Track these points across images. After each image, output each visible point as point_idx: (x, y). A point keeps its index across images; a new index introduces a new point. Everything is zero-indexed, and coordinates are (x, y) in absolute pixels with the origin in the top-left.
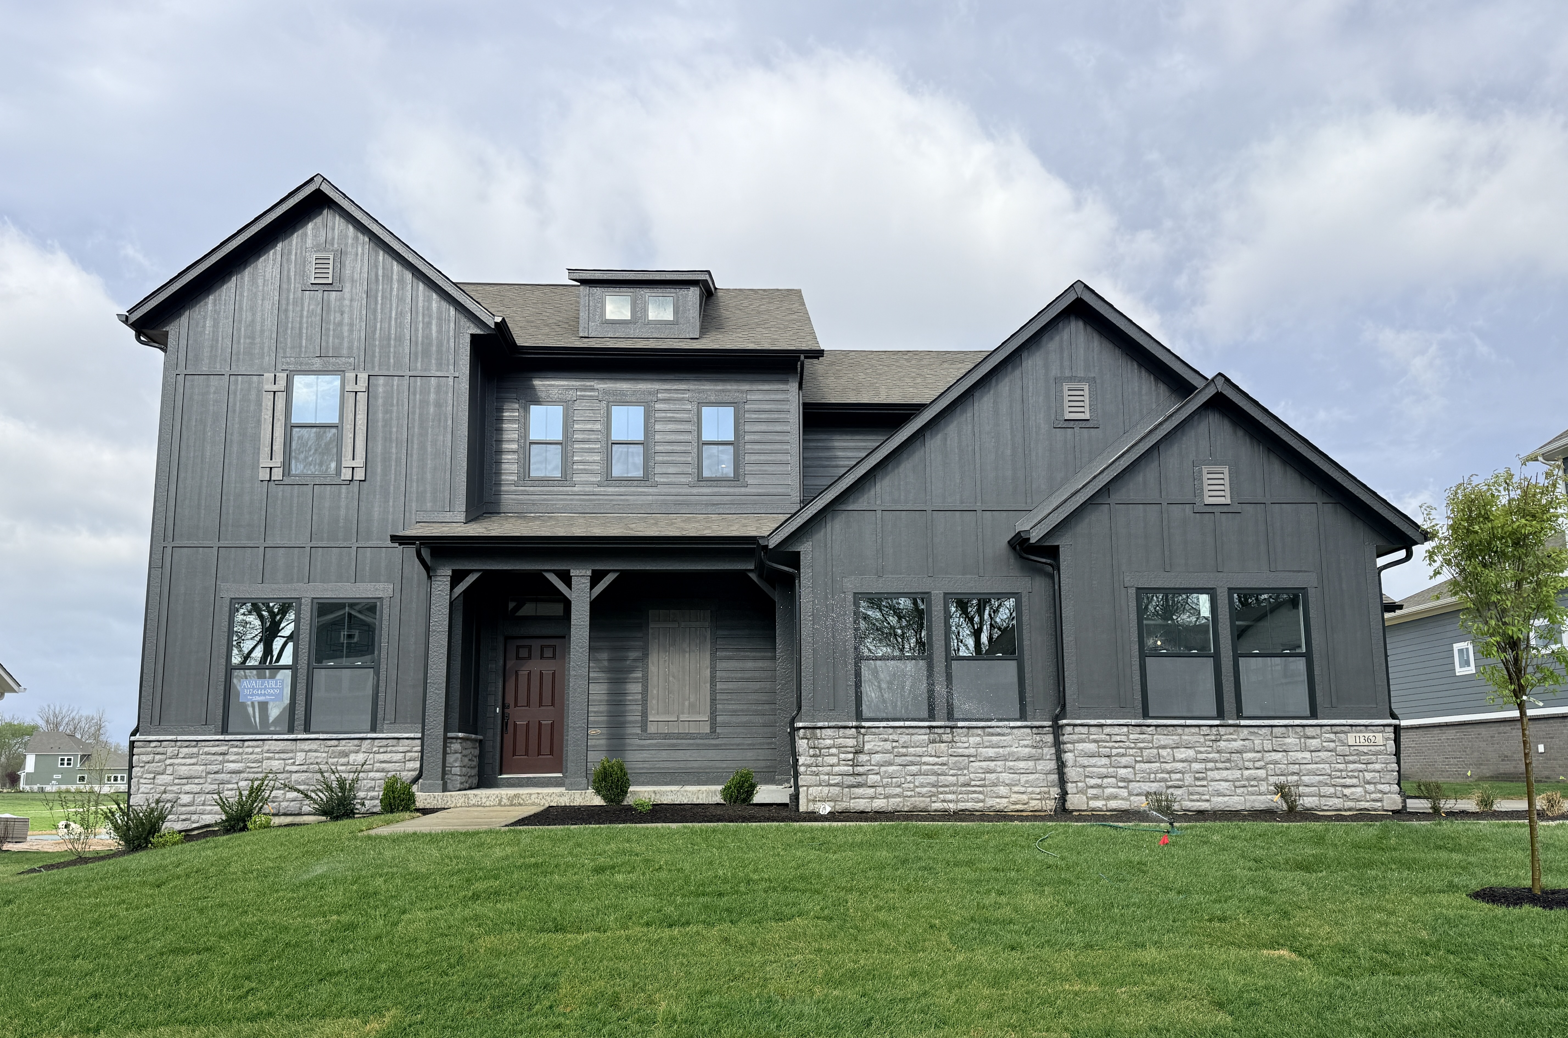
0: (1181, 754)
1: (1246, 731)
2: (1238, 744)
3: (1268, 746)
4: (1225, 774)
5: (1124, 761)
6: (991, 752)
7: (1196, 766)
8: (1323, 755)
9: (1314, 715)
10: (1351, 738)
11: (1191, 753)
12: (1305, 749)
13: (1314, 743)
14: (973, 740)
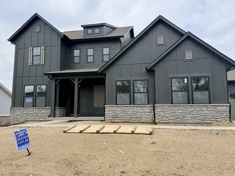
0: (179, 112)
1: (194, 107)
2: (192, 109)
3: (199, 110)
4: (189, 116)
5: (167, 113)
6: (141, 111)
7: (183, 114)
8: (212, 112)
9: (210, 103)
10: (219, 108)
11: (182, 111)
12: (208, 110)
13: (210, 109)
14: (138, 109)
